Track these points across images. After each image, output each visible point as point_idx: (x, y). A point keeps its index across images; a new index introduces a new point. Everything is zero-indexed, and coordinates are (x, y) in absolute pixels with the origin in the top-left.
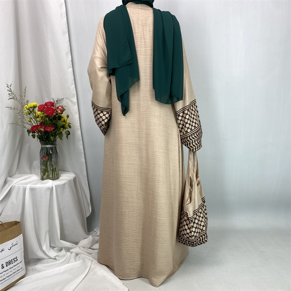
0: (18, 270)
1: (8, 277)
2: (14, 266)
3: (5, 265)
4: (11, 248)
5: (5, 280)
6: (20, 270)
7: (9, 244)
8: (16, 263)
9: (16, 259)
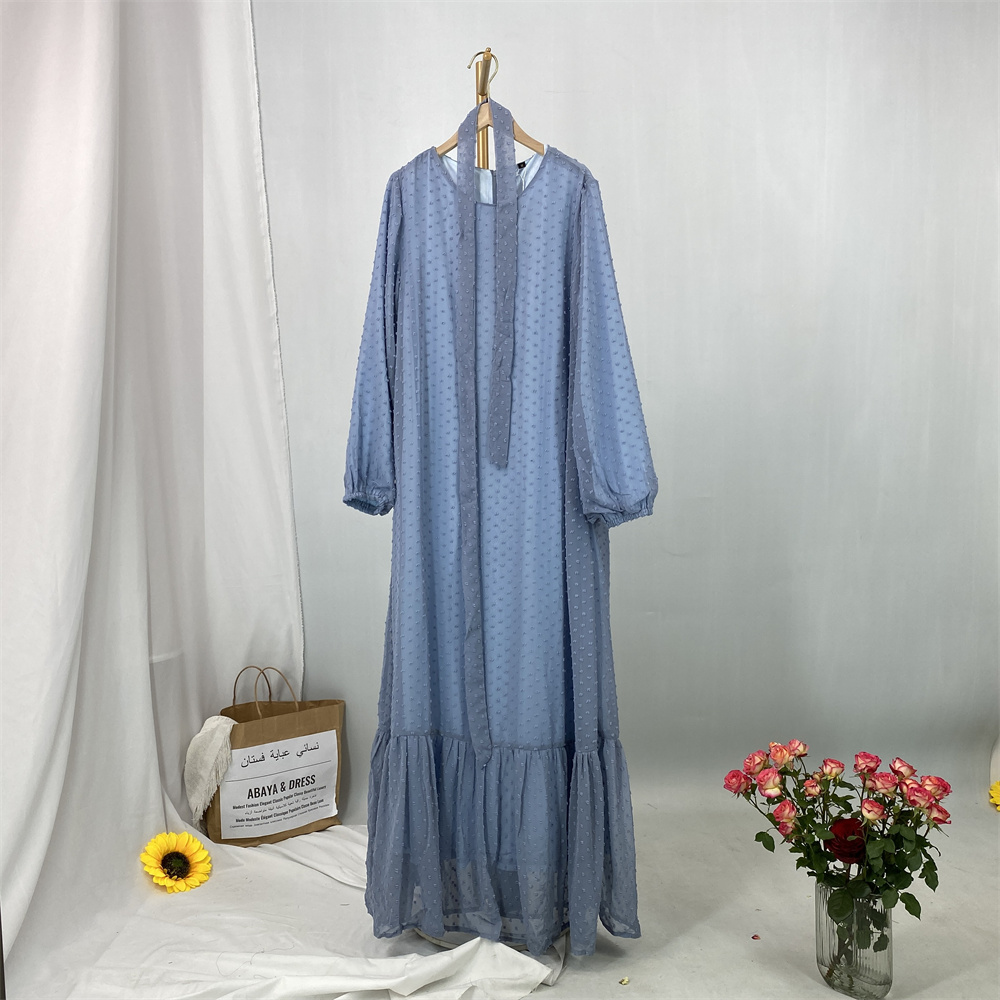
0: (312, 804)
1: (292, 811)
2: (306, 792)
3: (287, 785)
4: (302, 753)
5: (286, 816)
6: (317, 805)
7: (299, 742)
8: (311, 786)
9: (311, 779)
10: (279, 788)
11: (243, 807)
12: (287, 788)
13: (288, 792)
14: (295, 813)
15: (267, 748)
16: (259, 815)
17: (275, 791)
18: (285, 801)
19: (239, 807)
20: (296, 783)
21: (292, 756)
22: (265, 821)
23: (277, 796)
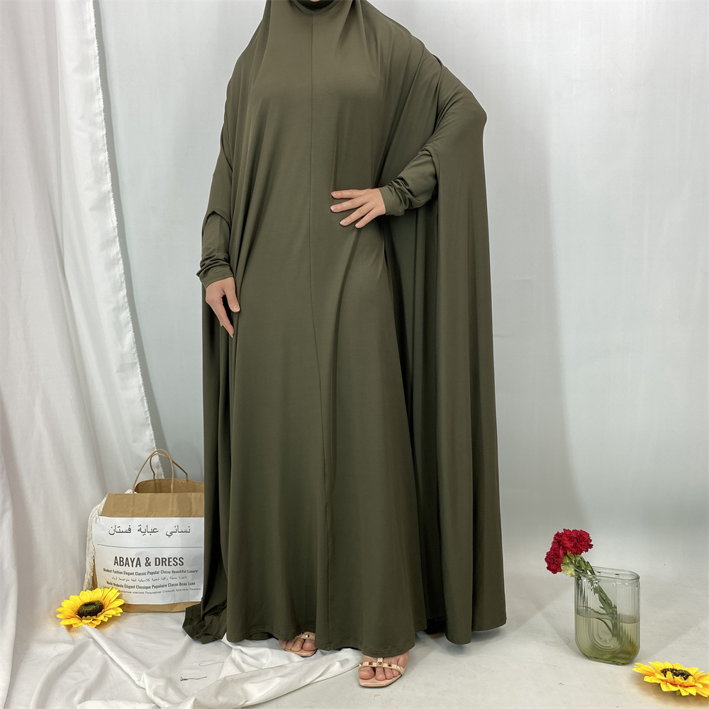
1: (156, 587)
2: (173, 572)
3: (152, 561)
4: (171, 533)
5: (148, 590)
6: (188, 586)
8: (178, 568)
9: (178, 561)
10: (143, 562)
11: (111, 571)
12: (153, 563)
13: (153, 568)
14: (159, 589)
15: (136, 522)
16: (123, 583)
17: (139, 563)
18: (149, 576)
19: (108, 571)
20: (161, 561)
21: (162, 534)
22: (127, 589)
23: (139, 569)
